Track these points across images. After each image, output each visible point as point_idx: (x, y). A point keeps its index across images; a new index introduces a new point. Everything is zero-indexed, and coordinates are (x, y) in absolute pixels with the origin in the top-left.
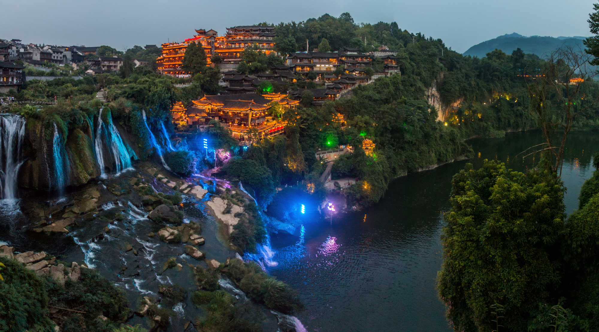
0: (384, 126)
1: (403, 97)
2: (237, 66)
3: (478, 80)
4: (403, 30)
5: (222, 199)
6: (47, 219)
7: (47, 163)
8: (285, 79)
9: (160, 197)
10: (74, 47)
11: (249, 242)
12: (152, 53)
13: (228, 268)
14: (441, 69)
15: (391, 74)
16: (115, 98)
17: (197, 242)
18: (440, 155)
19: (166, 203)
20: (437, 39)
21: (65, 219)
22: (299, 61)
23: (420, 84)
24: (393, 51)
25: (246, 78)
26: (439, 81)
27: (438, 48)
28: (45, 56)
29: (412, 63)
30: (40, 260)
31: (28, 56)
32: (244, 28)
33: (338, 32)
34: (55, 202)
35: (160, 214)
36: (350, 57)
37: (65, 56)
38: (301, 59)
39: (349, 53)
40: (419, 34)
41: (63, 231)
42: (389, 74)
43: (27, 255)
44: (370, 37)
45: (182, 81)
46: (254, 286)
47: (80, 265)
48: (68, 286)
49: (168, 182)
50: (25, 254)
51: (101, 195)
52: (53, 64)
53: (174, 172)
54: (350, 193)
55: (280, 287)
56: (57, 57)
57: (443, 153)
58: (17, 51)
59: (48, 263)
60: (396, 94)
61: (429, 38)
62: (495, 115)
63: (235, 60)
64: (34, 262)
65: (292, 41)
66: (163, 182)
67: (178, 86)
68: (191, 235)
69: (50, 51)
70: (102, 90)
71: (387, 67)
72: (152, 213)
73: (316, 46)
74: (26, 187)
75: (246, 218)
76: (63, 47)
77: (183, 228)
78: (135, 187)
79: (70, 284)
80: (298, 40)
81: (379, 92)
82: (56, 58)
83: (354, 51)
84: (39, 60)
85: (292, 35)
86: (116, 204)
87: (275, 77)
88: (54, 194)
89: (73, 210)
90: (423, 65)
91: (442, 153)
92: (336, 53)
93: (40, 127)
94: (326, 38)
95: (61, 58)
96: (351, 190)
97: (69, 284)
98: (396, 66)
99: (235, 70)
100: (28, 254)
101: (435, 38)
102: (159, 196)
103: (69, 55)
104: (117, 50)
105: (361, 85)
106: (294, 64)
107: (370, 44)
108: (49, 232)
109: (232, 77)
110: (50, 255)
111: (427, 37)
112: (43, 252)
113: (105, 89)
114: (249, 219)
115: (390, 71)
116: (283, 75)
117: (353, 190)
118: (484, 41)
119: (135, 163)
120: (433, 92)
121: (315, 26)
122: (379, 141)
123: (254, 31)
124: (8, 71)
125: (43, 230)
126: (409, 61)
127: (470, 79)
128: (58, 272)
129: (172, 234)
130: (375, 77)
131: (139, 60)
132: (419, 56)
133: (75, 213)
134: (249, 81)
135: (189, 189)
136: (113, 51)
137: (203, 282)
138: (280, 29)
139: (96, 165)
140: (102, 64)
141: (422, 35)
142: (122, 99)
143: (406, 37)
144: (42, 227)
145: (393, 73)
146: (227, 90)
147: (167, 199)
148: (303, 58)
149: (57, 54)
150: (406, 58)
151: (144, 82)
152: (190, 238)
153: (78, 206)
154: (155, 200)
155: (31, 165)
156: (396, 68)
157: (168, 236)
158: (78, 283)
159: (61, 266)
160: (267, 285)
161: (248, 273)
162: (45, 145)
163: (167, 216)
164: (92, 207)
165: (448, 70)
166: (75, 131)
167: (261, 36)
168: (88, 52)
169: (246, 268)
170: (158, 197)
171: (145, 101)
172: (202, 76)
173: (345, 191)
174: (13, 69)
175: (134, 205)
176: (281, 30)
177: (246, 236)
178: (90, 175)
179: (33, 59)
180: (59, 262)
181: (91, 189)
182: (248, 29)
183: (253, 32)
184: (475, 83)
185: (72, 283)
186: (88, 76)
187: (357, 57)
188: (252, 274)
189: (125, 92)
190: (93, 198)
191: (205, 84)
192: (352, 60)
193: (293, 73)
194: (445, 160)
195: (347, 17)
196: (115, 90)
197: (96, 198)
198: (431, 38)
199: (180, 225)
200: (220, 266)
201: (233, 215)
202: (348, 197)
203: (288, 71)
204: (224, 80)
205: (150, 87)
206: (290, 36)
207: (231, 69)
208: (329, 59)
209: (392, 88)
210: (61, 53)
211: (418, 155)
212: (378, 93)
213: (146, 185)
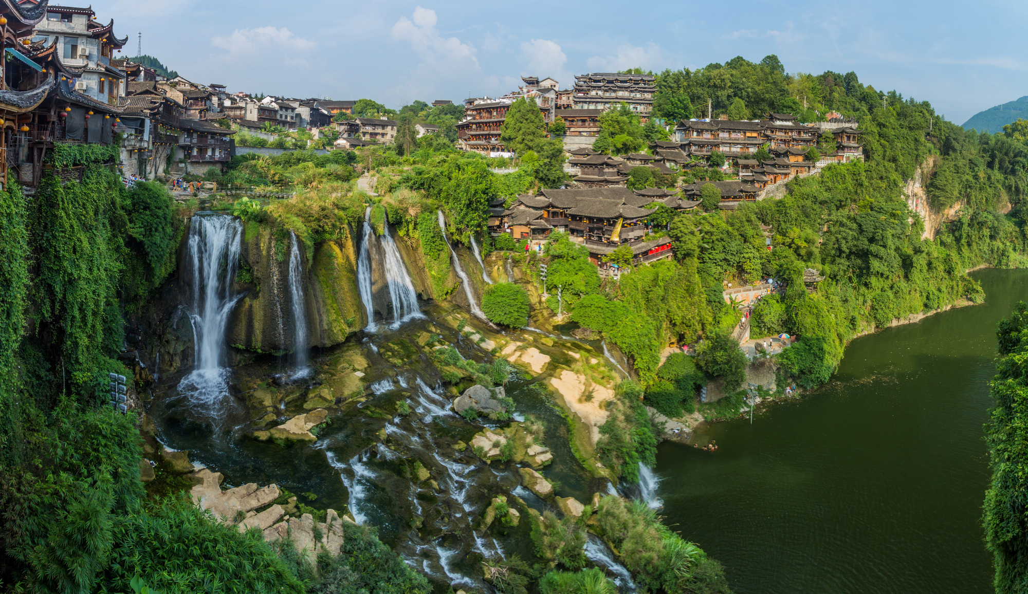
0: (836, 246)
1: (867, 197)
2: (593, 140)
3: (989, 171)
4: (865, 86)
5: (576, 373)
6: (278, 413)
7: (278, 304)
8: (673, 164)
9: (471, 370)
10: (314, 100)
11: (627, 459)
12: (446, 114)
13: (598, 516)
14: (930, 151)
15: (848, 158)
16: (391, 189)
17: (540, 462)
18: (928, 298)
19: (481, 381)
20: (921, 102)
21: (308, 411)
22: (695, 133)
23: (894, 176)
24: (849, 121)
25: (609, 161)
26: (925, 171)
27: (924, 116)
28: (267, 113)
29: (882, 141)
30: (269, 505)
31: (238, 113)
32: (605, 77)
33: (761, 87)
34: (290, 376)
35: (474, 404)
36: (781, 129)
37: (298, 115)
38: (700, 132)
39: (778, 123)
40: (894, 93)
41: (307, 439)
42: (845, 159)
43: (245, 492)
44: (811, 96)
45: (502, 164)
46: (646, 555)
47: (340, 516)
48: (323, 569)
49: (482, 340)
50: (242, 489)
51: (368, 364)
52: (279, 127)
53: (491, 321)
54: (782, 364)
55: (691, 556)
56: (286, 117)
57: (934, 294)
58: (219, 104)
59: (283, 512)
60: (856, 192)
61: (909, 100)
62: (1018, 229)
63: (589, 130)
64: (259, 510)
65: (684, 100)
66: (471, 341)
67: (496, 171)
68: (528, 446)
69: (275, 106)
70: (366, 174)
71: (841, 147)
72: (459, 402)
73: (724, 110)
74: (240, 347)
75: (620, 411)
76: (295, 100)
77: (514, 432)
78: (427, 349)
79: (328, 565)
80: (694, 98)
81: (828, 189)
82: (283, 118)
83: (786, 120)
84: (256, 120)
85: (685, 91)
86: (396, 382)
87: (656, 161)
88: (289, 361)
89: (323, 394)
90: (899, 145)
91: (931, 293)
92: (757, 124)
93: (267, 237)
94: (740, 97)
95: (292, 118)
96: (783, 358)
97: (324, 562)
98: (857, 145)
99: (591, 147)
100: (247, 489)
101: (919, 100)
102: (468, 367)
103: (305, 112)
104: (387, 108)
105: (798, 177)
106: (687, 140)
107: (811, 108)
108: (281, 439)
109: (584, 159)
110: (286, 493)
111: (905, 98)
112: (274, 485)
113: (372, 172)
114: (625, 414)
115: (846, 154)
116: (670, 158)
117: (787, 358)
118: (997, 105)
119: (425, 306)
120: (916, 191)
121: (722, 77)
122: (828, 272)
123: (621, 82)
124: (207, 137)
125: (272, 434)
126: (877, 137)
127: (976, 169)
128: (304, 533)
129: (496, 445)
130: (821, 164)
131: (423, 126)
132: (894, 129)
133: (325, 399)
134: (613, 166)
135: (518, 354)
136: (379, 109)
137: (558, 551)
138: (664, 81)
139: (360, 307)
140: (362, 130)
141: (898, 94)
142: (404, 193)
143: (869, 99)
144: (268, 429)
145: (852, 158)
146: (576, 181)
147: (483, 373)
148: (702, 130)
149: (286, 111)
150: (872, 133)
151: (439, 163)
152: (526, 452)
153: (331, 387)
154: (462, 376)
155: (251, 306)
156: (856, 148)
157: (490, 450)
158: (341, 561)
159: (308, 519)
160: (668, 554)
161: (634, 527)
162: (275, 270)
163: (486, 408)
164: (355, 389)
165: (941, 154)
166: (325, 246)
167: (632, 91)
168: (337, 109)
169: (629, 516)
170: (466, 370)
171: (442, 195)
172: (536, 155)
173: (773, 360)
174: (215, 134)
175: (426, 384)
176: (666, 82)
177: (622, 447)
178: (350, 325)
179: (248, 119)
180: (302, 509)
181: (350, 352)
182: (611, 78)
183: (619, 84)
184: (984, 175)
185: (330, 561)
186: (339, 151)
187: (791, 130)
188: (640, 528)
189: (407, 180)
190: (355, 370)
191: (541, 169)
192: (783, 134)
193: (685, 154)
194: (936, 306)
195: (772, 62)
196: (391, 174)
197: (361, 371)
198: (912, 101)
199: (508, 425)
200: (584, 513)
201: (597, 404)
202: (779, 372)
203: (677, 151)
204: (574, 164)
205: (452, 172)
206: (682, 92)
207: (583, 146)
208: (745, 133)
209: (850, 183)
210: (293, 109)
211: (892, 296)
212: (826, 191)
213: (446, 347)
